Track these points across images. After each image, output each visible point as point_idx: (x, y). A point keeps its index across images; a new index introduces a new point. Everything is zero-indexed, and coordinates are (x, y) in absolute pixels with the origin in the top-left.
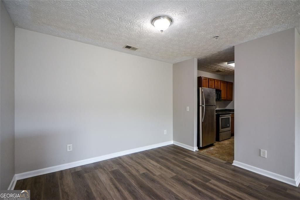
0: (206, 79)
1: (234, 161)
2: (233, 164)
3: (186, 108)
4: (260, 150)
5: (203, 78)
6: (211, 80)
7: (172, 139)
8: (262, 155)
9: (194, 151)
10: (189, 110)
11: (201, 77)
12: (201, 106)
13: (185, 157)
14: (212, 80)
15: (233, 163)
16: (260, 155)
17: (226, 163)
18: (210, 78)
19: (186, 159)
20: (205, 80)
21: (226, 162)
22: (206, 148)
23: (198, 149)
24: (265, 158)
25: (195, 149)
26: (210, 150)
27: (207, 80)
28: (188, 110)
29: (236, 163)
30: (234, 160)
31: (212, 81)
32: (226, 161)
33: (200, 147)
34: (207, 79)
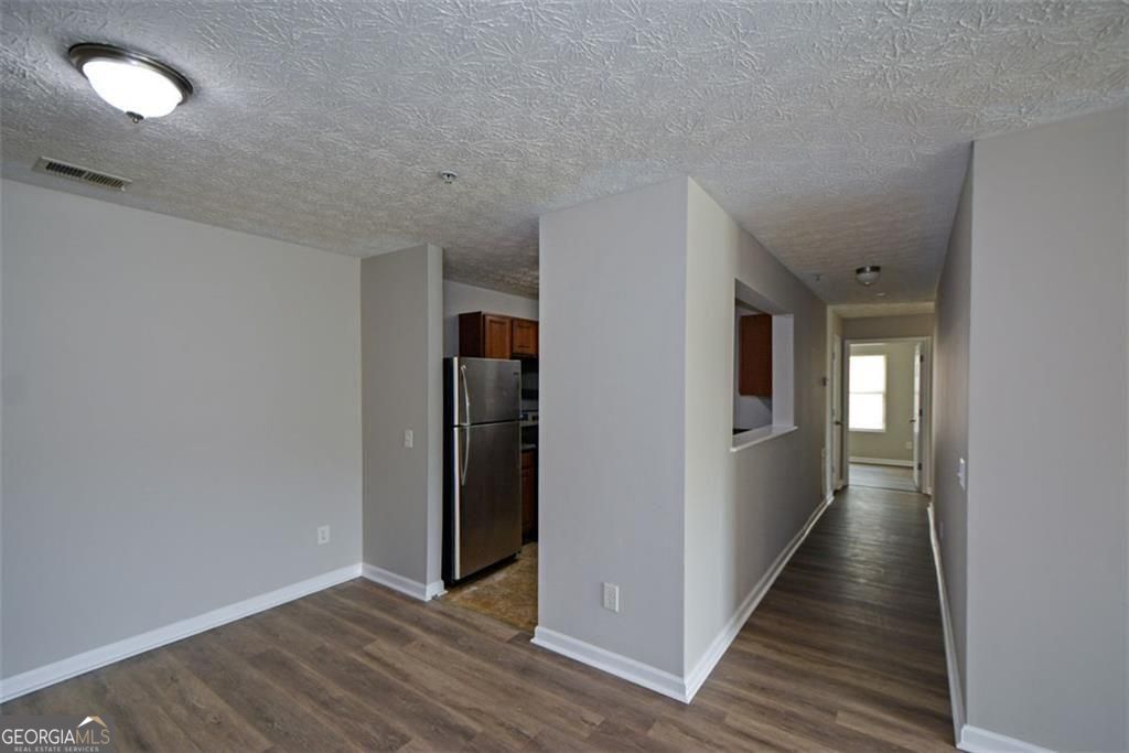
0: (501, 321)
1: (537, 629)
2: (532, 641)
3: (404, 434)
4: (603, 586)
5: (488, 318)
6: (521, 327)
7: (361, 557)
8: (607, 604)
9: (428, 598)
10: (411, 446)
11: (480, 313)
12: (459, 426)
13: (370, 634)
14: (525, 325)
15: (533, 637)
16: (603, 604)
17: (516, 637)
18: (518, 319)
19: (369, 648)
20: (496, 326)
21: (516, 632)
22: (478, 579)
23: (446, 587)
24: (614, 611)
25: (434, 588)
26: (492, 587)
27: (508, 325)
28: (410, 443)
29: (543, 637)
30: (536, 624)
31: (525, 330)
32: (518, 628)
33: (454, 580)
34: (508, 322)
